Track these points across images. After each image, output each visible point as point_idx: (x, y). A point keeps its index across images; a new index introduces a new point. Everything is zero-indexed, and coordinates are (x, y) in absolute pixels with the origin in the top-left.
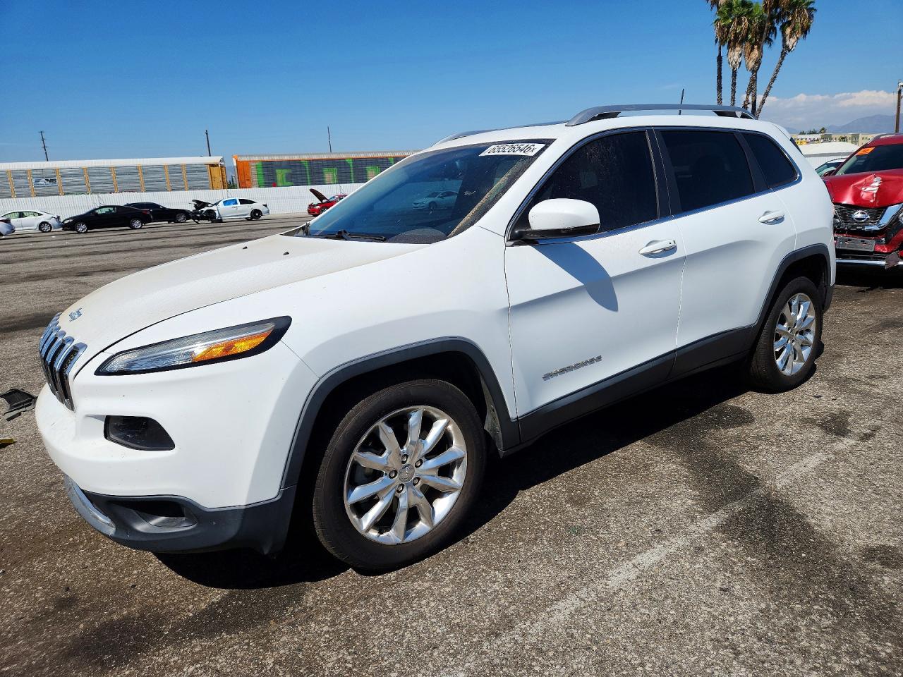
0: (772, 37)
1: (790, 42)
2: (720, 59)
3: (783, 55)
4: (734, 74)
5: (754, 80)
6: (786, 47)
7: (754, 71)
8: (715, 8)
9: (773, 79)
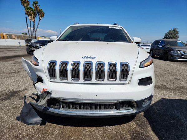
0: (36, 16)
1: (40, 18)
2: (26, 18)
3: (39, 20)
4: (30, 22)
5: (34, 24)
6: (40, 19)
7: (34, 22)
8: (24, 7)
9: (38, 25)
